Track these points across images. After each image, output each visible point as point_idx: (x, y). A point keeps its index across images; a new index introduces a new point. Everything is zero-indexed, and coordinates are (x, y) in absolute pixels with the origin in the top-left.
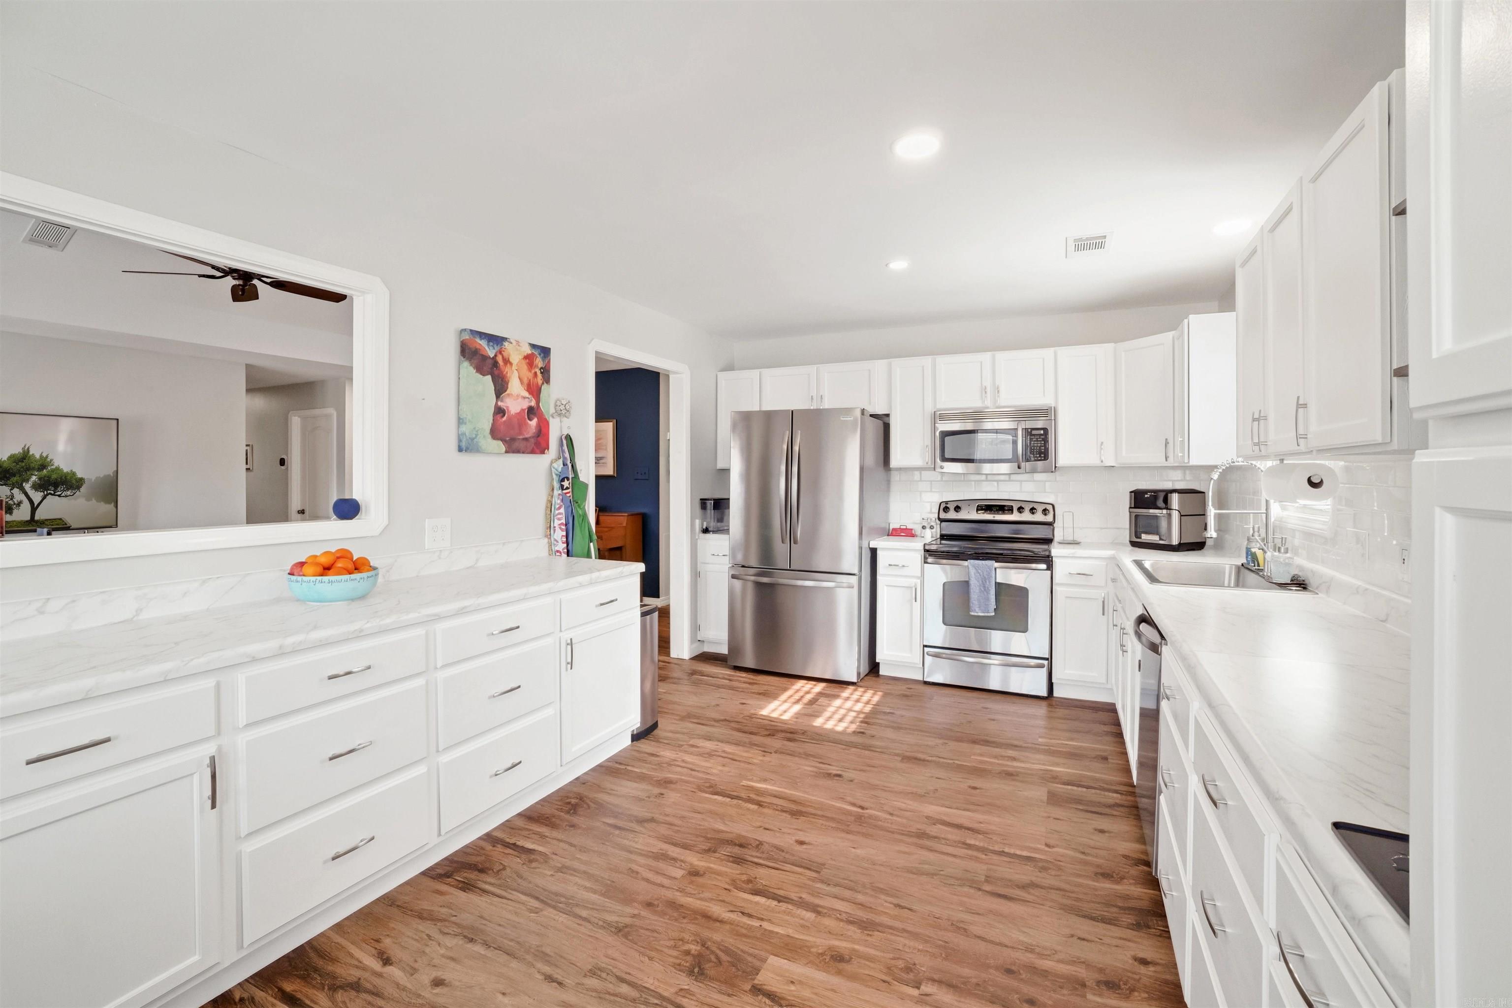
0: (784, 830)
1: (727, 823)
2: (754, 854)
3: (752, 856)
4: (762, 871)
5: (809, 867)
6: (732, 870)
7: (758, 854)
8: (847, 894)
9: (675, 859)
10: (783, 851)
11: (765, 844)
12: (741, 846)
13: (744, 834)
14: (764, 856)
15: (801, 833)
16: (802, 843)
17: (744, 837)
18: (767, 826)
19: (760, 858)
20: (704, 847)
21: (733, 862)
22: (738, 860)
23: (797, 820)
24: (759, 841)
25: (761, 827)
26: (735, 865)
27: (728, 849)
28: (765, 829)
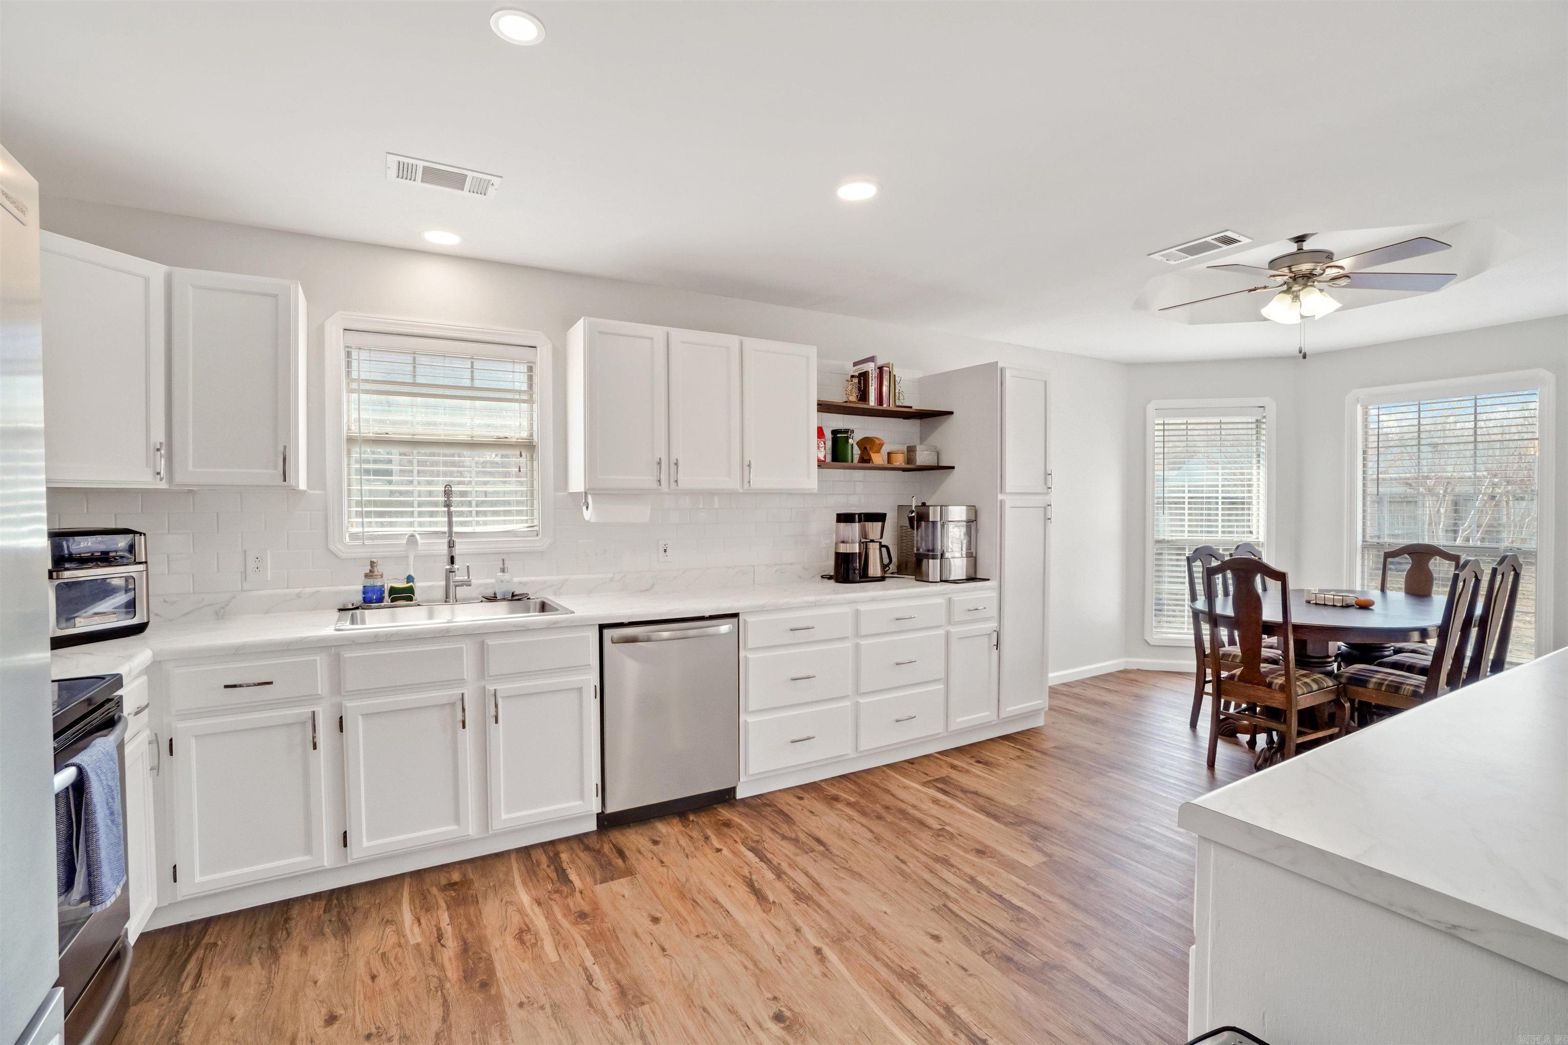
0: (943, 959)
1: (1012, 998)
2: (999, 945)
3: (1003, 943)
4: (1001, 925)
5: (949, 913)
6: (1032, 936)
7: (995, 943)
8: (936, 882)
9: (1099, 970)
10: (964, 936)
11: (979, 952)
12: (1009, 960)
13: (996, 973)
14: (989, 939)
15: (926, 949)
16: (936, 938)
17: (999, 968)
18: (960, 973)
19: (994, 938)
20: (1058, 974)
21: (1027, 944)
22: (1021, 944)
23: (917, 966)
24: (984, 958)
25: (970, 975)
26: (1028, 940)
27: (1028, 961)
28: (965, 970)
